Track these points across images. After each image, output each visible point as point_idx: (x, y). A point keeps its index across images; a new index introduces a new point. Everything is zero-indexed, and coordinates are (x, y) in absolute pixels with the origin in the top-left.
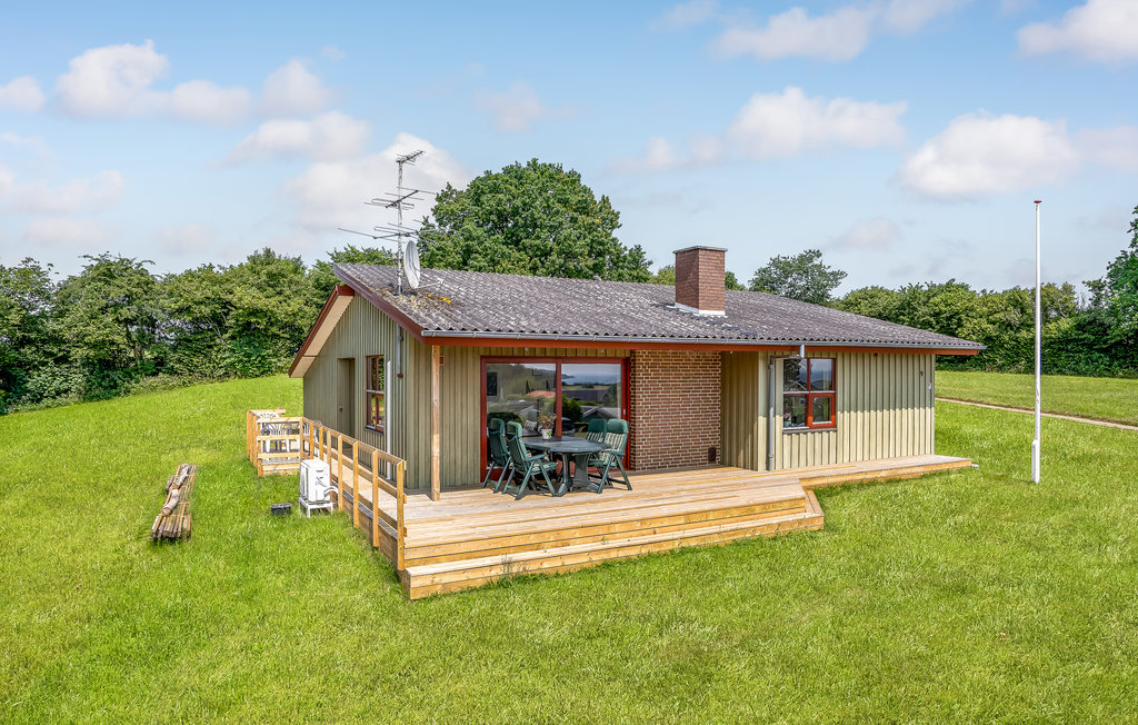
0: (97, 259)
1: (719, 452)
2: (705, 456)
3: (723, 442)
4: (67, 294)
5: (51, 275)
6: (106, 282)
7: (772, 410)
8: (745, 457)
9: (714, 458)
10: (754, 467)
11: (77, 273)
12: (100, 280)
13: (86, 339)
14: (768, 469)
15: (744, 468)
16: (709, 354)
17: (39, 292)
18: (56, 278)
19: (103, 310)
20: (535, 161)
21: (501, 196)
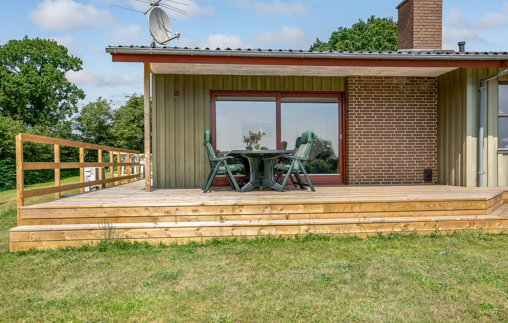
0: (132, 97)
1: (435, 173)
2: (421, 176)
3: (438, 164)
4: (118, 116)
5: (111, 105)
6: (135, 108)
7: (482, 130)
8: (455, 175)
9: (428, 178)
10: (463, 184)
11: (124, 105)
12: (132, 107)
13: (124, 136)
14: (478, 185)
15: (455, 185)
16: (424, 87)
17: (106, 114)
18: (114, 107)
19: (133, 121)
20: (372, 17)
21: (348, 41)
